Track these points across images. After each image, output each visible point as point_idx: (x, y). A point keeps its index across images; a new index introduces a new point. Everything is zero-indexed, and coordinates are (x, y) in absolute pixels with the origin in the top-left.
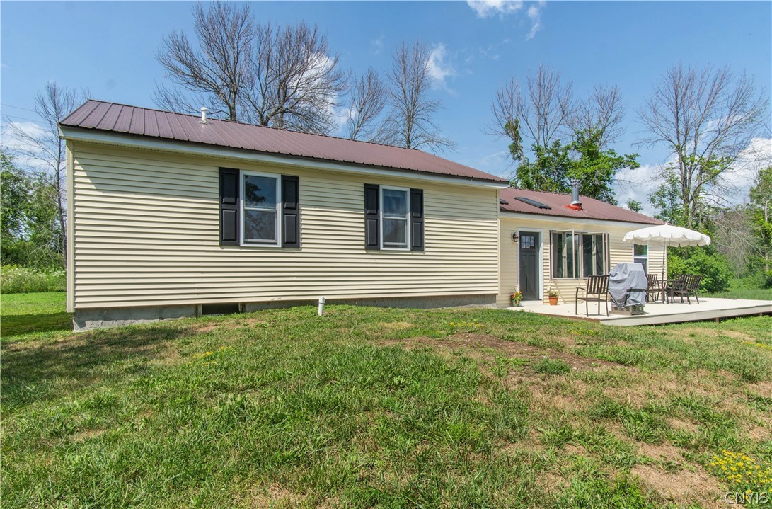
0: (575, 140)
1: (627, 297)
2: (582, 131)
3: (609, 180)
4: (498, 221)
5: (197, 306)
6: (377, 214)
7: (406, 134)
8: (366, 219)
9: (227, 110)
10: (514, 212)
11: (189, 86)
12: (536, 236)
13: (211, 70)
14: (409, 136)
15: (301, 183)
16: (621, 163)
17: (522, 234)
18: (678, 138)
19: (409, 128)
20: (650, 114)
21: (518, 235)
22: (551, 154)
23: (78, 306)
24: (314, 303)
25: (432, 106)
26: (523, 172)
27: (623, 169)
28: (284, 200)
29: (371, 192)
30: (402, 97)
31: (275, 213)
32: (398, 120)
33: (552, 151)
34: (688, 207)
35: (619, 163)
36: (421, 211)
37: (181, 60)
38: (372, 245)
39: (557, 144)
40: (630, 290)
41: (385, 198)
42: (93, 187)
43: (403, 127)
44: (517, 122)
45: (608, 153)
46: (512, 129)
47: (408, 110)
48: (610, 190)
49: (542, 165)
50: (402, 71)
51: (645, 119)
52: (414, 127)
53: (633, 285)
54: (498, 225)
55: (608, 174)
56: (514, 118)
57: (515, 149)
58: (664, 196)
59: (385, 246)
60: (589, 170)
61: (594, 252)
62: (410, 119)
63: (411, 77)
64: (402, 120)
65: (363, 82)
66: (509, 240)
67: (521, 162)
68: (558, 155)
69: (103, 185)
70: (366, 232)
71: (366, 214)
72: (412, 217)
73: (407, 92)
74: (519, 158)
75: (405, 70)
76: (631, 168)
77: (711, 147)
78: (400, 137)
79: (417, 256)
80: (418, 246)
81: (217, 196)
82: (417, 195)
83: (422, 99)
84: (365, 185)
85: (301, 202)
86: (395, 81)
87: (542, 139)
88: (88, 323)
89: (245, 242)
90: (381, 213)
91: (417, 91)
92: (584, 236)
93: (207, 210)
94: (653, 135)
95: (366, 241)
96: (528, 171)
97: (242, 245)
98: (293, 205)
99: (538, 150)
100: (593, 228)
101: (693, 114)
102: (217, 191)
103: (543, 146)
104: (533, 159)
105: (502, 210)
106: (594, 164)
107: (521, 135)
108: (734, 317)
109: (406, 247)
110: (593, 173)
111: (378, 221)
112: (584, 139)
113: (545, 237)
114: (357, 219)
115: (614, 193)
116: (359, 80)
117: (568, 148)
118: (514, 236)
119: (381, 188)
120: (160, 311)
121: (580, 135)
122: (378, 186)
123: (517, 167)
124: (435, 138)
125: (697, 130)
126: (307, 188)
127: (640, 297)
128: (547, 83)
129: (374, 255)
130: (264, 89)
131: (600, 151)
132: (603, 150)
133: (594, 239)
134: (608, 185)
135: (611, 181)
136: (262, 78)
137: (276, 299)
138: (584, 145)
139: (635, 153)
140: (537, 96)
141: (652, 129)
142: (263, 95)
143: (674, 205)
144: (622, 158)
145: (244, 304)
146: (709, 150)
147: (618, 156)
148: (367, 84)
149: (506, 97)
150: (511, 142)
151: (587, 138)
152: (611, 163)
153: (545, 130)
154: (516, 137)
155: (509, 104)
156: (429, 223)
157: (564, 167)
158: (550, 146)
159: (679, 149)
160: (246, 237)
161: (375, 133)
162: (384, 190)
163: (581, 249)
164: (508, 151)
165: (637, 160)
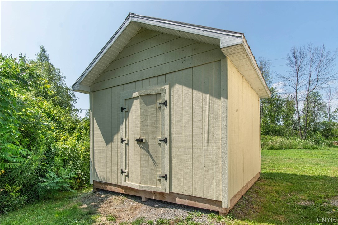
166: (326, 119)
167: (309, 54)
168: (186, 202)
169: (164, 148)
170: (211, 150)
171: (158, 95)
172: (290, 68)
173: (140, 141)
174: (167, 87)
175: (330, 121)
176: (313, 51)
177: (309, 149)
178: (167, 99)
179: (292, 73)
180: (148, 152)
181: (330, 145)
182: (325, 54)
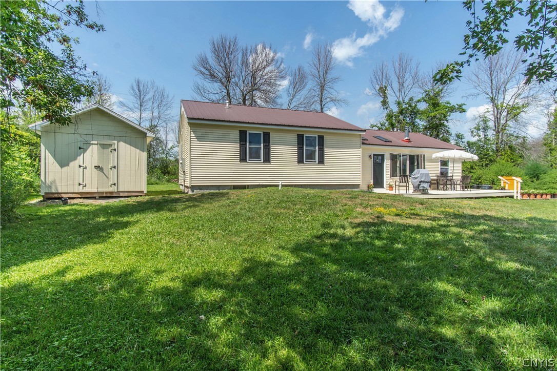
0: (424, 96)
1: (419, 185)
2: (428, 90)
3: (446, 120)
4: (361, 149)
5: (231, 185)
6: (303, 147)
7: (320, 96)
8: (298, 150)
9: (226, 91)
10: (370, 144)
11: (207, 80)
12: (383, 156)
13: (219, 71)
14: (322, 97)
15: (271, 135)
16: (454, 109)
17: (374, 155)
18: (492, 93)
19: (322, 93)
20: (474, 78)
21: (372, 156)
22: (407, 106)
23: (192, 184)
24: (278, 186)
25: (335, 80)
26: (390, 117)
27: (455, 113)
28: (264, 143)
29: (300, 138)
30: (318, 76)
31: (261, 148)
32: (315, 89)
33: (407, 103)
34: (499, 135)
35: (452, 109)
36: (323, 146)
37: (205, 68)
38: (300, 161)
39: (411, 99)
40: (421, 182)
41: (306, 140)
42: (196, 140)
43: (319, 93)
44: (386, 87)
45: (446, 103)
46: (383, 91)
47: (321, 83)
48: (446, 126)
49: (401, 112)
50: (317, 61)
51: (470, 81)
52: (325, 92)
53: (422, 179)
54: (361, 151)
55: (445, 117)
56: (384, 84)
57: (384, 103)
58: (479, 130)
59: (306, 161)
60: (433, 114)
61: (416, 164)
62: (322, 88)
63: (323, 63)
64: (317, 89)
65: (296, 72)
66: (367, 158)
67: (388, 111)
68: (411, 106)
69: (200, 139)
70: (298, 155)
71: (298, 148)
72: (318, 148)
73: (320, 72)
74: (387, 108)
75: (319, 60)
76: (460, 112)
77: (514, 97)
78: (316, 98)
79: (321, 167)
80: (321, 161)
81: (239, 142)
82: (321, 139)
83: (329, 77)
84: (298, 134)
85: (271, 143)
86: (314, 66)
87: (401, 97)
88: (195, 191)
89: (249, 160)
90: (305, 147)
91: (326, 72)
92: (410, 156)
93: (235, 147)
94: (476, 91)
95: (298, 159)
96: (392, 116)
97: (248, 161)
98: (268, 144)
99: (399, 103)
100: (415, 152)
101: (503, 77)
102: (239, 140)
103: (402, 101)
104: (395, 109)
105: (363, 144)
106: (436, 111)
107: (388, 96)
108: (486, 198)
109: (316, 162)
110: (435, 116)
111: (303, 150)
112: (430, 95)
113: (387, 156)
114: (294, 150)
115: (449, 128)
116: (294, 71)
117: (419, 101)
118: (370, 156)
119: (305, 136)
120: (218, 187)
121: (427, 92)
122: (303, 135)
123: (386, 114)
124: (337, 99)
125: (505, 87)
126: (273, 136)
127: (426, 185)
128: (404, 64)
129: (301, 166)
130: (244, 79)
131: (440, 102)
132: (442, 101)
133: (416, 158)
134: (445, 123)
135: (448, 121)
136: (243, 74)
137: (261, 184)
138: (430, 99)
139: (463, 103)
140: (397, 71)
141: (475, 87)
142: (244, 82)
143: (486, 136)
144: (455, 106)
145: (248, 185)
146: (512, 100)
147: (452, 105)
148: (298, 73)
149: (380, 73)
150: (382, 99)
151: (432, 94)
152: (447, 110)
153: (403, 91)
154: (385, 97)
155: (381, 77)
156: (327, 151)
157: (415, 113)
158: (406, 100)
159: (493, 100)
160: (249, 158)
161: (302, 99)
162: (306, 137)
163: (408, 162)
164: (380, 104)
165: (464, 107)
166: (164, 156)
167: (151, 90)
168: (126, 194)
169: (114, 171)
170: (139, 171)
171: (111, 145)
172: (133, 99)
173: (97, 167)
174: (116, 142)
175: (167, 157)
176: (155, 88)
177: (152, 184)
178: (116, 147)
179: (136, 105)
180: (103, 173)
181: (168, 181)
182: (165, 96)
